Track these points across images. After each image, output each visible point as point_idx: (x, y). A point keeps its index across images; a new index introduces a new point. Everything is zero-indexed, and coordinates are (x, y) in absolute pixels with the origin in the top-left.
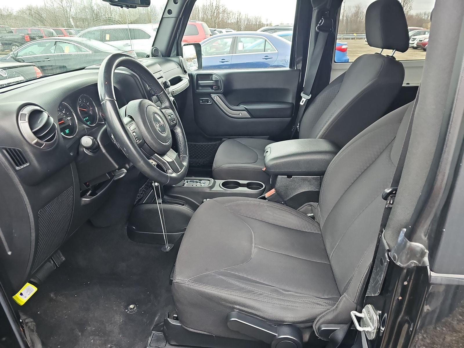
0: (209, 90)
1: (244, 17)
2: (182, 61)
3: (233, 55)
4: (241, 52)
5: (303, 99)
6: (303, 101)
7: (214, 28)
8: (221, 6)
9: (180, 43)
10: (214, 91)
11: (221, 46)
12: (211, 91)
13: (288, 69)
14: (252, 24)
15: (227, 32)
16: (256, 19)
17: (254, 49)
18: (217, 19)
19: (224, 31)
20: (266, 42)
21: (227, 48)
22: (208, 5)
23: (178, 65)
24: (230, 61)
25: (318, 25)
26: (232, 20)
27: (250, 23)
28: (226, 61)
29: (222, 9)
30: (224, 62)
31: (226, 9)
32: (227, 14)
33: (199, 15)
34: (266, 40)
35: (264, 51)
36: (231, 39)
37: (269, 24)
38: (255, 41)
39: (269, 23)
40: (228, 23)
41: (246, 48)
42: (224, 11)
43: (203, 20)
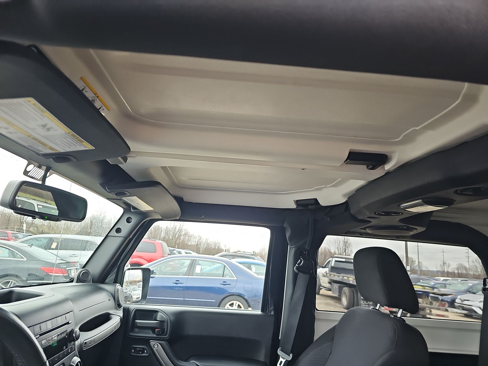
0: (149, 333)
1: (204, 241)
2: (118, 291)
3: (189, 277)
4: (198, 274)
5: (281, 359)
6: (281, 362)
7: (174, 248)
8: (184, 230)
9: (123, 266)
10: (155, 336)
11: (178, 265)
12: (151, 335)
13: (259, 312)
14: (211, 248)
15: (186, 253)
16: (215, 244)
17: (211, 272)
18: (178, 240)
19: (183, 251)
20: (225, 267)
21: (184, 268)
22: (171, 227)
23: (111, 295)
24: (185, 283)
25: (297, 265)
26: (193, 242)
27: (210, 247)
28: (180, 283)
29: (184, 232)
30: (179, 283)
31: (188, 233)
32: (188, 237)
33: (160, 235)
34: (225, 266)
35: (223, 277)
36: (190, 261)
37: (227, 250)
38: (214, 265)
39: (227, 248)
40: (188, 245)
41: (204, 271)
42: (186, 234)
43: (164, 240)
